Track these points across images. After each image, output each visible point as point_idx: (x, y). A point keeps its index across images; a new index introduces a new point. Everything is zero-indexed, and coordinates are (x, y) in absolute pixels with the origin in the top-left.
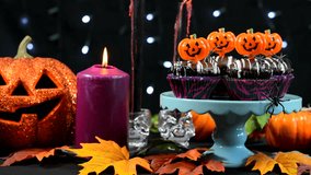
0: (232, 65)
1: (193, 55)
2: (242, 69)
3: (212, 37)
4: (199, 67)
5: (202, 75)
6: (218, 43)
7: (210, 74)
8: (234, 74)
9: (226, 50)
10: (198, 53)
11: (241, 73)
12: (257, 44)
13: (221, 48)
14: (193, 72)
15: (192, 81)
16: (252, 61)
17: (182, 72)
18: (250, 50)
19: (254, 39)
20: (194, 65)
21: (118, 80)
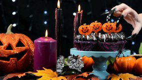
0: (101, 37)
2: (106, 38)
3: (92, 25)
4: (88, 37)
5: (89, 41)
6: (95, 27)
7: (92, 40)
8: (103, 40)
9: (98, 30)
10: (87, 32)
11: (106, 40)
12: (112, 28)
13: (96, 29)
14: (85, 39)
15: (85, 44)
16: (110, 35)
17: (80, 40)
18: (109, 30)
19: (111, 25)
20: (85, 37)
21: (52, 43)
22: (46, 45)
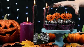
0: (60, 22)
2: (63, 22)
3: (54, 14)
5: (53, 24)
6: (56, 16)
7: (55, 24)
8: (61, 24)
9: (58, 18)
10: (51, 19)
11: (63, 24)
12: (66, 16)
14: (50, 23)
15: (50, 26)
16: (65, 20)
17: (48, 23)
18: (64, 18)
20: (51, 21)
21: (31, 25)
22: (27, 26)
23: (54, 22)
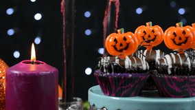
0: (161, 60)
1: (121, 51)
2: (173, 65)
3: (139, 31)
4: (128, 63)
5: (131, 72)
6: (146, 37)
7: (139, 70)
8: (164, 70)
9: (153, 44)
10: (126, 48)
11: (172, 69)
12: (187, 38)
13: (149, 42)
14: (121, 69)
15: (119, 79)
16: (183, 55)
17: (109, 69)
18: (180, 44)
19: (184, 32)
20: (122, 61)
23: (135, 65)
